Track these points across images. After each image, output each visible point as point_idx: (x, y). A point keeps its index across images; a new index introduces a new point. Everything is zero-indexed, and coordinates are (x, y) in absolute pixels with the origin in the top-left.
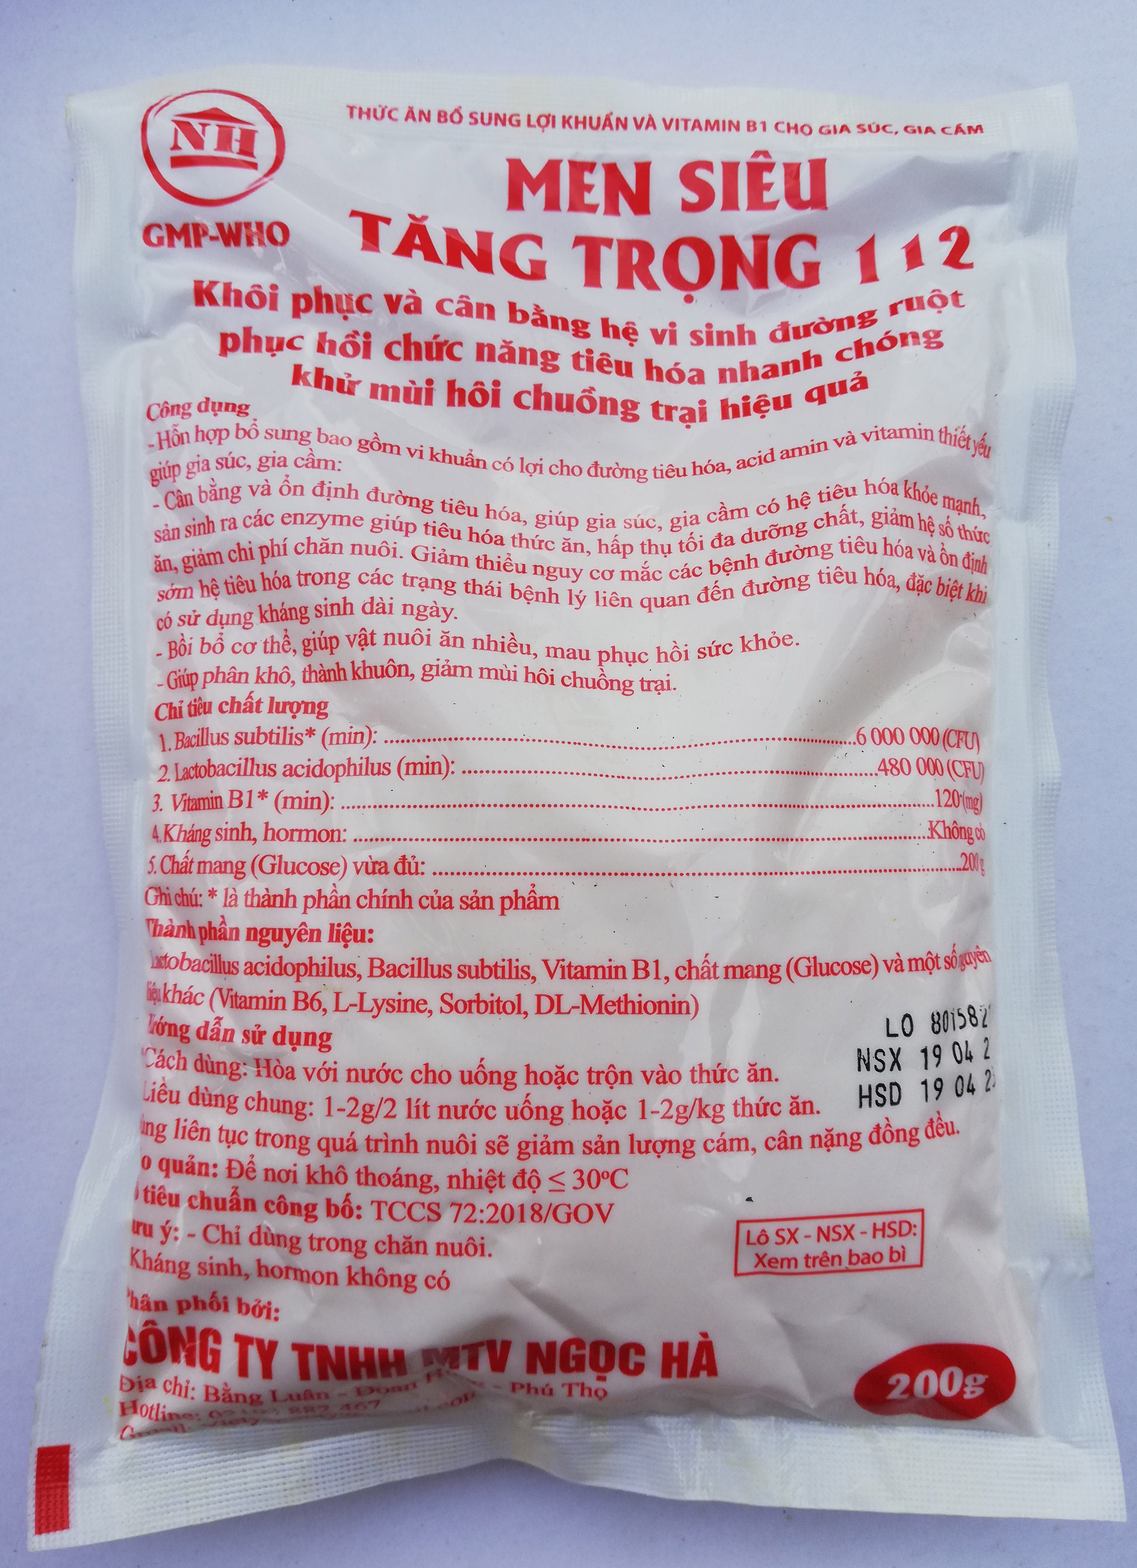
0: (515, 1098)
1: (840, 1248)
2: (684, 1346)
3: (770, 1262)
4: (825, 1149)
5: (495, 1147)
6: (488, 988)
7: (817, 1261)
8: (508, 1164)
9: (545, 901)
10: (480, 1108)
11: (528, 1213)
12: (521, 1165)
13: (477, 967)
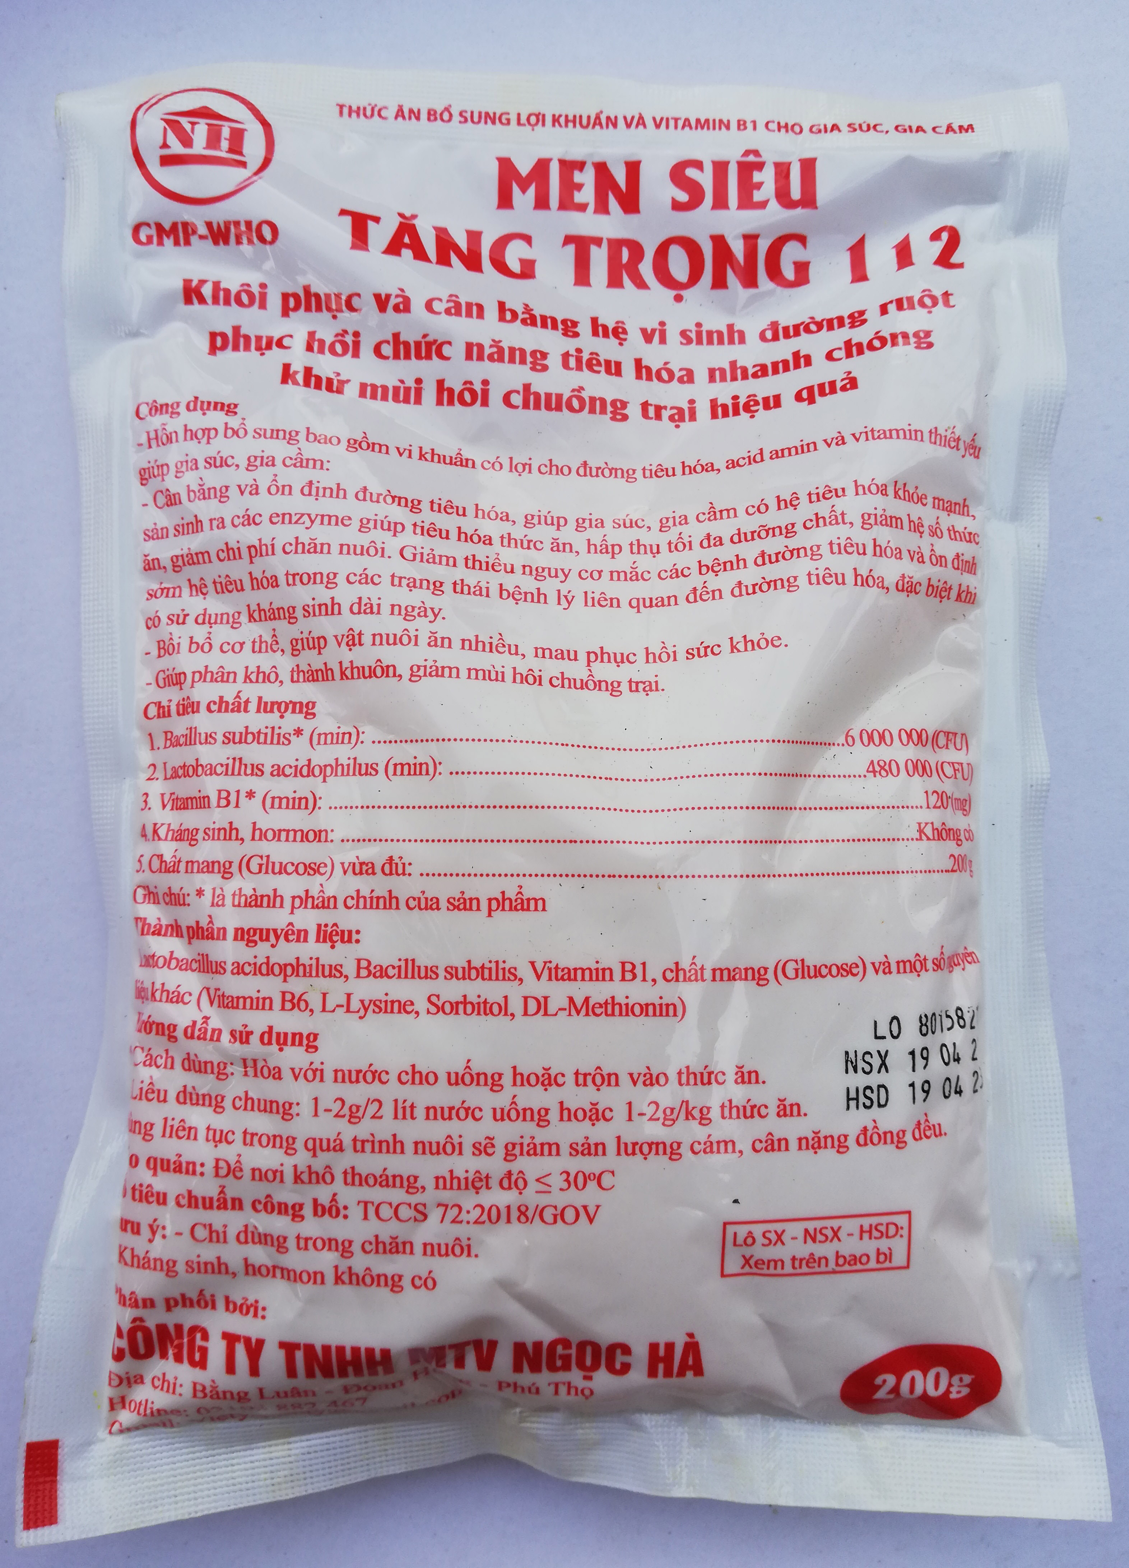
0: (502, 1100)
1: (826, 1250)
2: (670, 1346)
3: (756, 1263)
4: (811, 1151)
5: (482, 1148)
6: (475, 989)
7: (804, 1262)
8: (494, 1165)
9: (532, 903)
10: (467, 1110)
11: (515, 1214)
12: (508, 1166)
13: (464, 968)
